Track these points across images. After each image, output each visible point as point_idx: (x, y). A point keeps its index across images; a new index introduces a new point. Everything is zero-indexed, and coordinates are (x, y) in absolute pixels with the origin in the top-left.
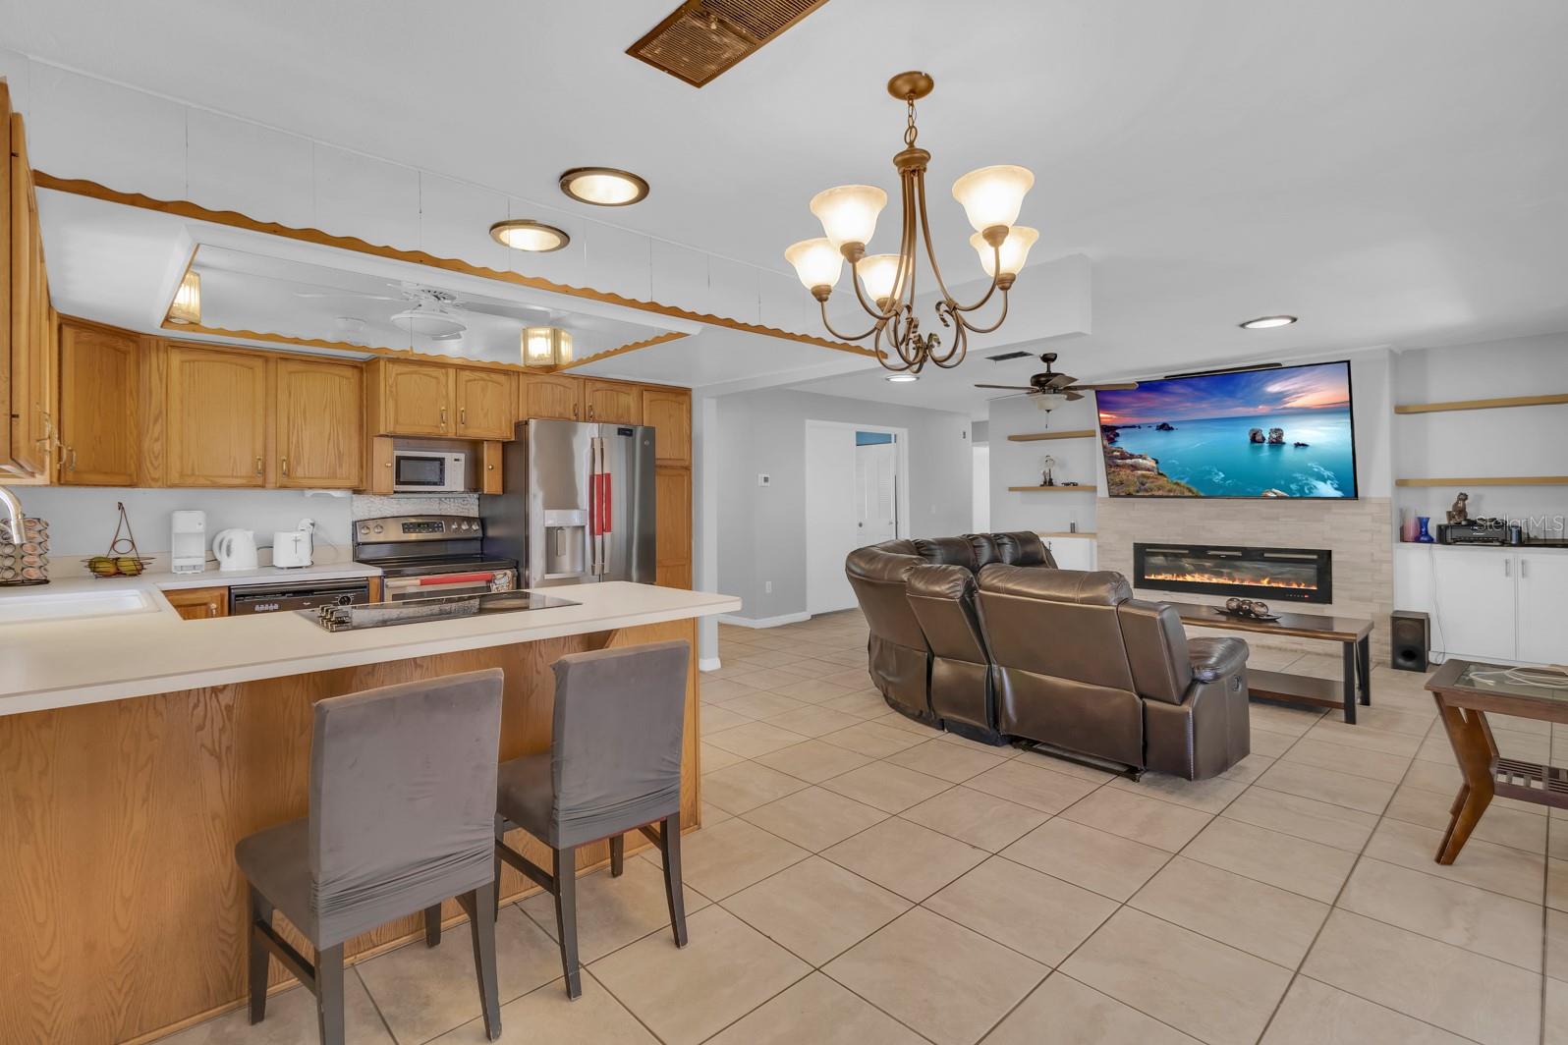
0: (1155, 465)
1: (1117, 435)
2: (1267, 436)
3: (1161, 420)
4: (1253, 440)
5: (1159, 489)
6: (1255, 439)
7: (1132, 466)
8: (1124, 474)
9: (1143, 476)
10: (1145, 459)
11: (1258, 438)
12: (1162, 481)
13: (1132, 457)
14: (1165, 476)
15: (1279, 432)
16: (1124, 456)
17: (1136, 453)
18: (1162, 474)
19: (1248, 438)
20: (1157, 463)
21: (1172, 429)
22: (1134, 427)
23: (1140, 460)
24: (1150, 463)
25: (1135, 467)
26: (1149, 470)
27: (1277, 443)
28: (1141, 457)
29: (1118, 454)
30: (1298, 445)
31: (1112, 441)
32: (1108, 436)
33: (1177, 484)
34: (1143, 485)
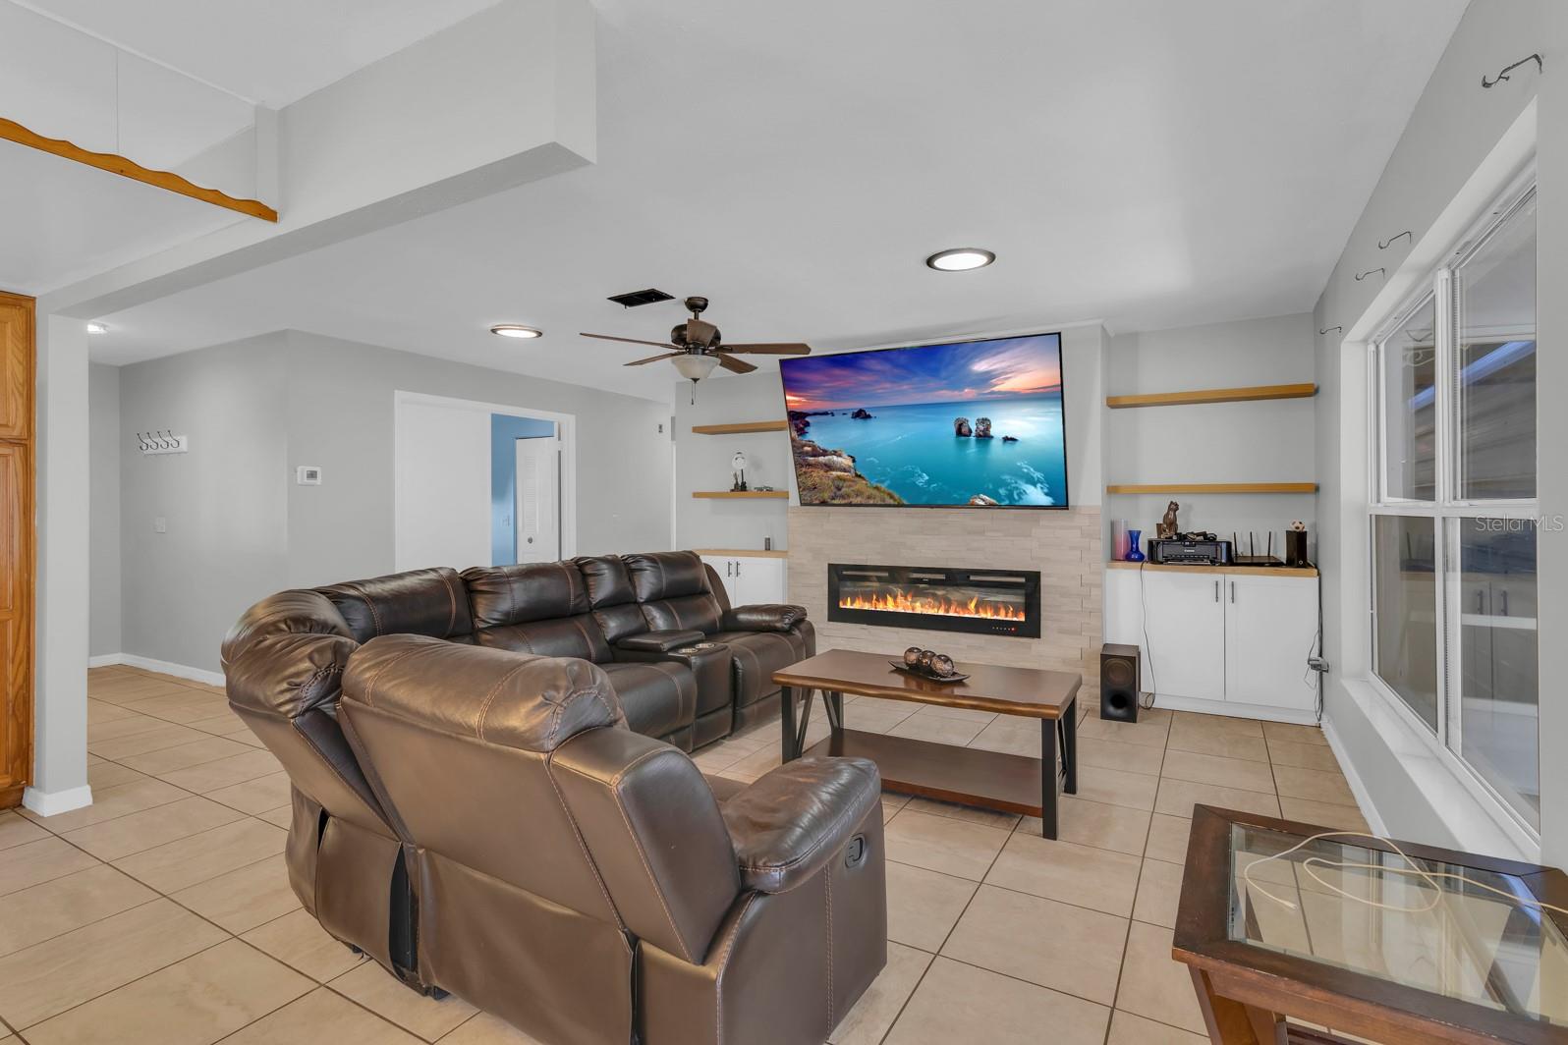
0: (851, 464)
1: (807, 424)
2: (973, 428)
3: (857, 406)
4: (959, 433)
5: (857, 495)
6: (961, 431)
7: (825, 465)
8: (817, 475)
9: (839, 478)
10: (840, 456)
11: (964, 430)
12: (860, 485)
13: (825, 453)
14: (863, 478)
15: (985, 422)
16: (816, 453)
17: (830, 449)
18: (860, 476)
19: (953, 430)
20: (854, 461)
21: (869, 417)
22: (826, 413)
23: (835, 458)
24: (846, 461)
25: (829, 467)
26: (845, 470)
27: (985, 436)
28: (835, 453)
29: (809, 449)
30: (1006, 439)
31: (801, 432)
32: (796, 426)
33: (877, 488)
34: (840, 490)
